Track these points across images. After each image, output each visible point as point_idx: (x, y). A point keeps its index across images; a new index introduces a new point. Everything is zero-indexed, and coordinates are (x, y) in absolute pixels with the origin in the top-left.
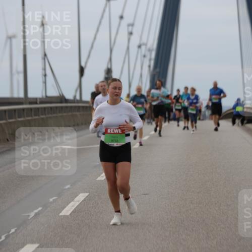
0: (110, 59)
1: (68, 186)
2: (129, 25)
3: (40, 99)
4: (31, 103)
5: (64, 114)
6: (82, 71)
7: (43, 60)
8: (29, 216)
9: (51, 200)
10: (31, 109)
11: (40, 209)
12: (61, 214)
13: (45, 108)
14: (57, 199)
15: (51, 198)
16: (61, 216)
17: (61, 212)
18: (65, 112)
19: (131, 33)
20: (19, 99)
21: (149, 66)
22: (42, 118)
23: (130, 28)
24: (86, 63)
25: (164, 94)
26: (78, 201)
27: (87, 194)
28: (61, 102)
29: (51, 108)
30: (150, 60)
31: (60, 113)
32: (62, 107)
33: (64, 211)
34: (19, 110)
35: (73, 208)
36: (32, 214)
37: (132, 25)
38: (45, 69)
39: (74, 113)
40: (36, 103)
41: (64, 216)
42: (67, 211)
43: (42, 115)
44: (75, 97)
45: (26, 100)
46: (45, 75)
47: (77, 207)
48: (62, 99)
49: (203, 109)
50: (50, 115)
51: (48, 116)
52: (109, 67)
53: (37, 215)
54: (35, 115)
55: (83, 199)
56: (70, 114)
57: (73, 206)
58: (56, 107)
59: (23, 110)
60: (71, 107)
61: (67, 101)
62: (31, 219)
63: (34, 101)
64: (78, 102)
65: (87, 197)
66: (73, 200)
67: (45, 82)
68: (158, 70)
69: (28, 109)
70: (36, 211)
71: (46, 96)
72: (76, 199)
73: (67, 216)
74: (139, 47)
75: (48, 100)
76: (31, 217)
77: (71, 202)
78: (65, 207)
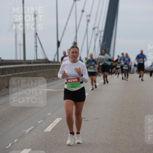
0: (76, 37)
1: (50, 114)
2: (87, 16)
3: (33, 61)
4: (28, 63)
5: (48, 70)
6: (59, 44)
7: (35, 38)
8: (26, 132)
9: (39, 122)
10: (28, 67)
11: (32, 127)
12: (45, 131)
13: (36, 67)
14: (43, 121)
15: (39, 121)
16: (45, 132)
17: (45, 130)
18: (48, 69)
19: (89, 21)
20: (21, 61)
21: (100, 41)
22: (35, 73)
23: (88, 18)
24: (61, 39)
25: (107, 58)
26: (56, 123)
27: (61, 119)
28: (46, 63)
29: (40, 66)
30: (100, 37)
31: (45, 69)
32: (46, 66)
33: (47, 129)
34: (20, 67)
35: (53, 127)
36: (28, 131)
37: (89, 16)
38: (36, 43)
39: (54, 69)
40: (31, 63)
41: (47, 132)
42: (49, 129)
43: (34, 70)
44: (54, 59)
45: (25, 61)
46: (36, 46)
47: (55, 127)
48: (46, 61)
49: (132, 67)
50: (39, 71)
51: (38, 71)
52: (75, 41)
53: (30, 131)
54: (30, 71)
55: (58, 122)
56: (51, 70)
57: (52, 126)
58: (43, 66)
59: (23, 67)
60: (52, 66)
61: (49, 62)
62: (27, 133)
63: (30, 62)
64: (56, 62)
65: (61, 120)
66: (52, 122)
67: (36, 51)
68: (105, 43)
69: (26, 67)
70: (30, 129)
71: (37, 59)
72: (54, 122)
73: (49, 132)
74: (94, 29)
75: (38, 61)
76: (27, 132)
77: (51, 123)
78: (48, 126)
